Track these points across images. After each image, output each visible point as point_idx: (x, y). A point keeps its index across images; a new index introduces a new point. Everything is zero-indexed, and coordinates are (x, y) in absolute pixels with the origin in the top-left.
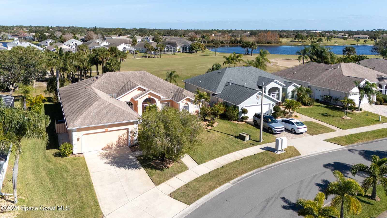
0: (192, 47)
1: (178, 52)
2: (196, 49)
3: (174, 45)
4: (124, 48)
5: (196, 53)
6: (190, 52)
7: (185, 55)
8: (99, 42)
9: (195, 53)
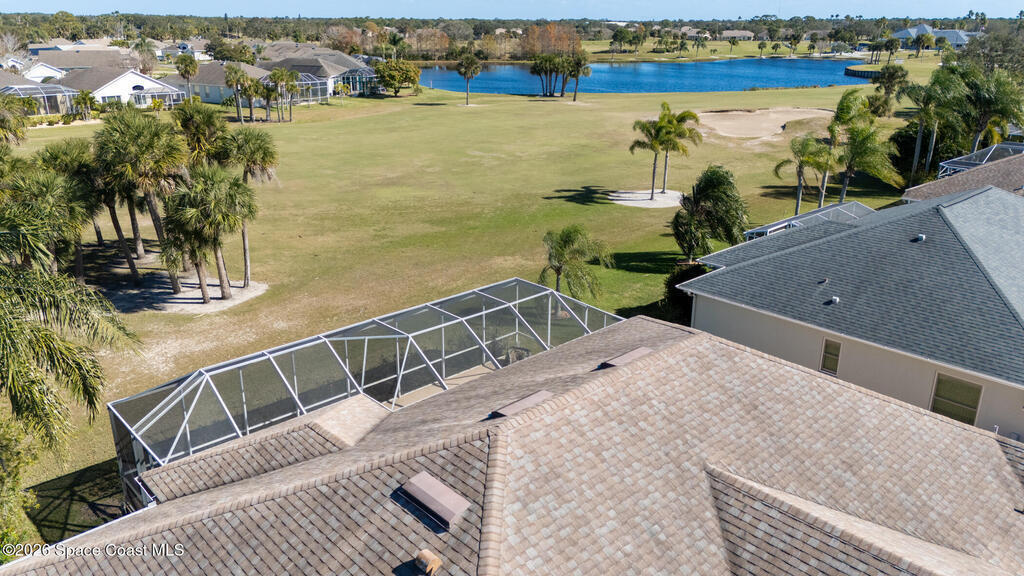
0: (382, 77)
1: (335, 93)
2: (397, 85)
3: (315, 69)
4: (135, 88)
5: (396, 96)
6: (374, 94)
7: (366, 104)
8: (18, 66)
9: (392, 97)
